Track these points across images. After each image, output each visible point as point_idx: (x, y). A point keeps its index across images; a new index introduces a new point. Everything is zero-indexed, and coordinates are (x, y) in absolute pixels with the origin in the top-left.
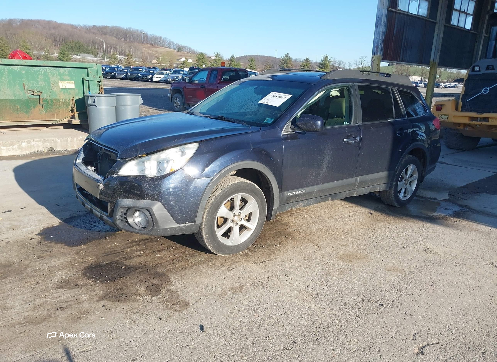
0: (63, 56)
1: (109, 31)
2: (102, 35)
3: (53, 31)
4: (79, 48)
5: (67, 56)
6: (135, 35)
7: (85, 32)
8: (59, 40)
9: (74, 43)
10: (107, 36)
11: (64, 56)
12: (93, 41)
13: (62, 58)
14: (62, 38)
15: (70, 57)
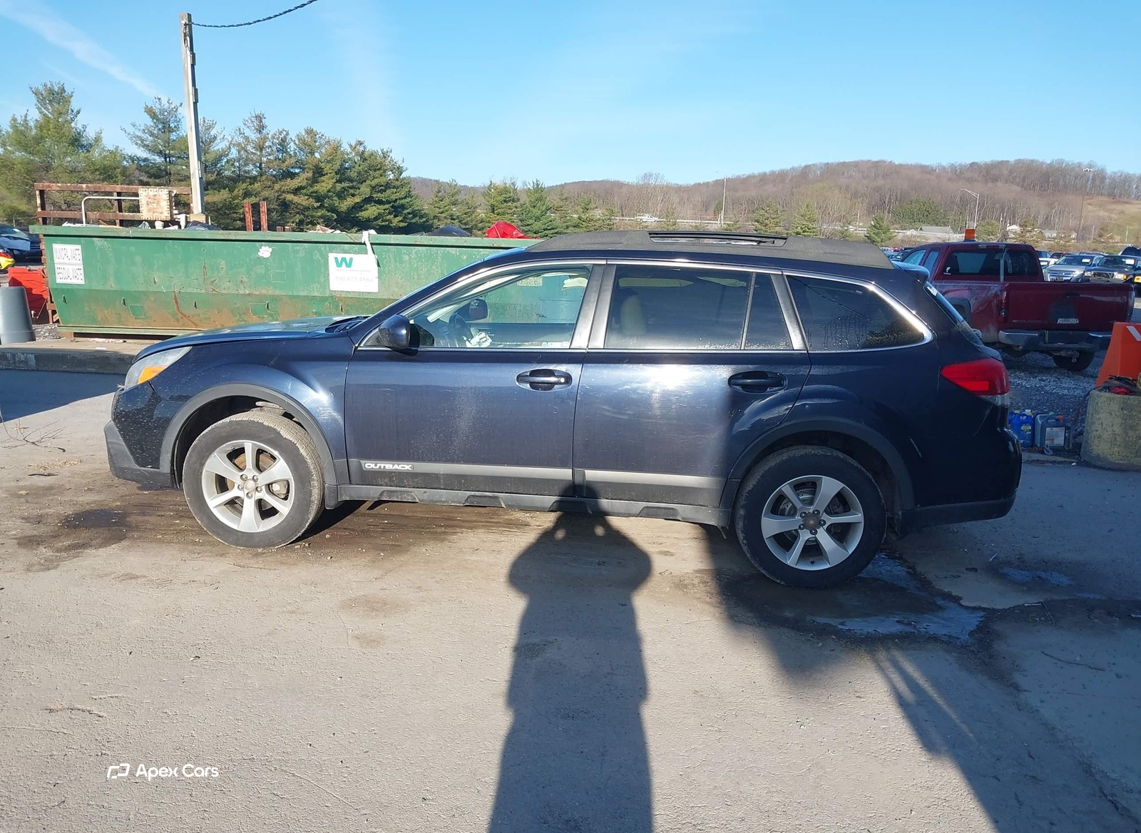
0: (876, 231)
1: (1006, 172)
2: (987, 182)
3: (881, 182)
4: (926, 213)
5: (884, 233)
6: (1070, 175)
7: (949, 180)
8: (890, 198)
9: (917, 205)
10: (999, 184)
11: (878, 233)
12: (961, 198)
13: (873, 235)
14: (896, 196)
15: (892, 233)
